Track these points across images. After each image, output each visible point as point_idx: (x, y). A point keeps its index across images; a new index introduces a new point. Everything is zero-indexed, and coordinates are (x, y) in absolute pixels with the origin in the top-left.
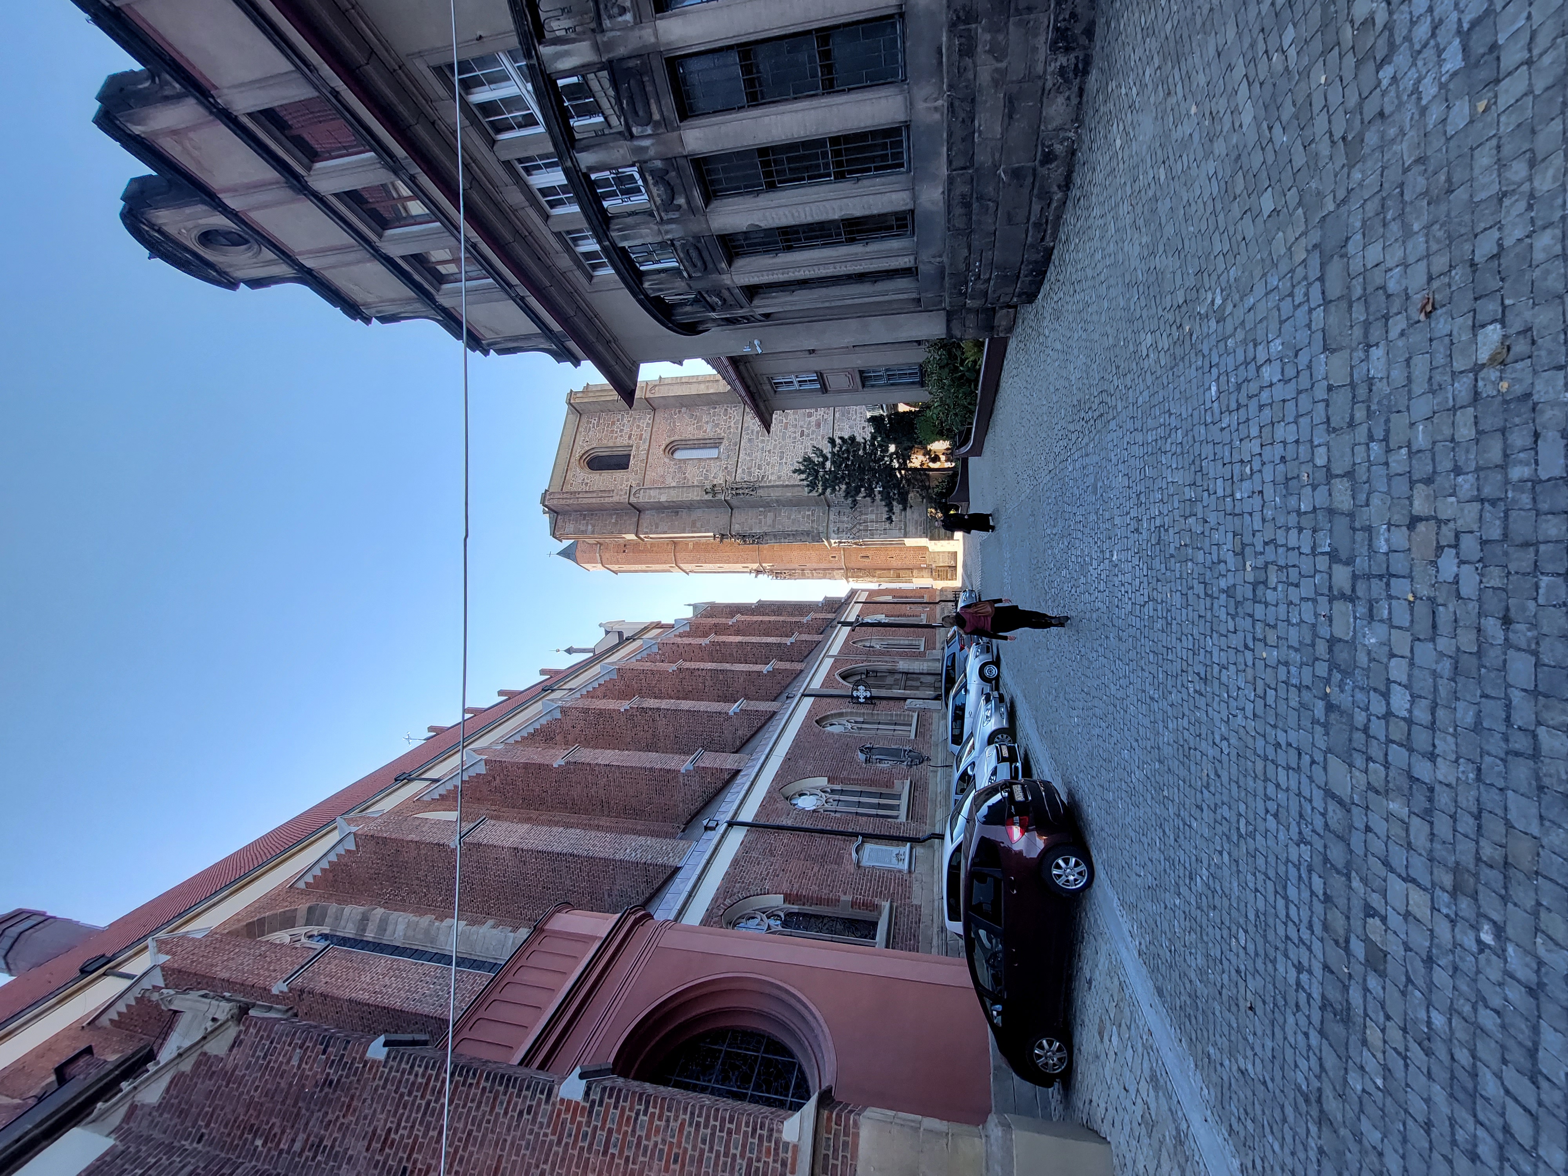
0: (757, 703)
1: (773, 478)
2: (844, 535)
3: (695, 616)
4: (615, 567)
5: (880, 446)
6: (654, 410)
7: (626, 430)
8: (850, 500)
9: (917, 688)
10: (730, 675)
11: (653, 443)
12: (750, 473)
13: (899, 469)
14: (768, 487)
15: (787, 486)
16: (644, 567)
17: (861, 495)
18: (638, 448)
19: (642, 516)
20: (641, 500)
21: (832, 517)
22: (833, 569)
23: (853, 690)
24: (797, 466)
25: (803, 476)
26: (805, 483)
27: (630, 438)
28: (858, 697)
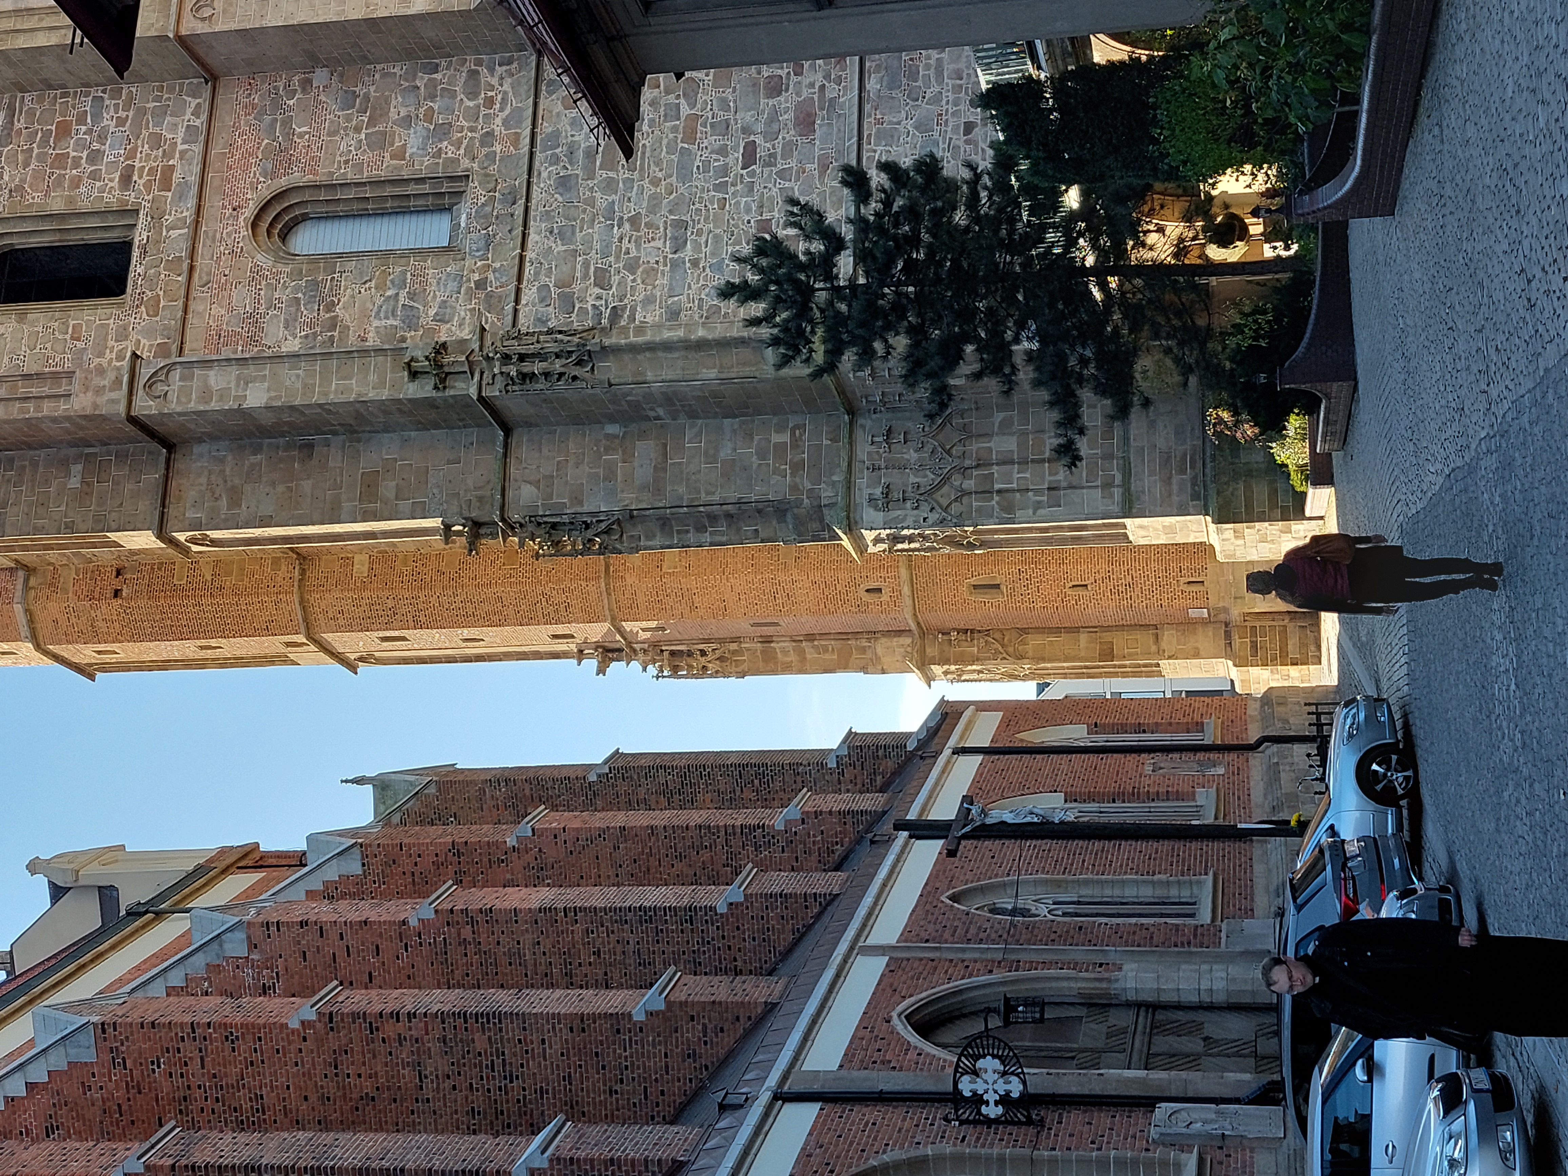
0: (615, 1131)
1: (652, 316)
2: (908, 512)
3: (384, 819)
4: (86, 653)
5: (1028, 190)
6: (212, 77)
7: (113, 152)
8: (923, 391)
9: (1191, 1061)
10: (512, 1031)
11: (214, 203)
12: (568, 303)
13: (1100, 272)
14: (634, 349)
15: (701, 345)
16: (189, 648)
17: (966, 369)
18: (157, 217)
19: (180, 464)
20: (174, 406)
21: (863, 450)
22: (873, 634)
23: (959, 1071)
24: (733, 273)
25: (757, 308)
26: (765, 332)
27: (126, 180)
28: (978, 1100)
